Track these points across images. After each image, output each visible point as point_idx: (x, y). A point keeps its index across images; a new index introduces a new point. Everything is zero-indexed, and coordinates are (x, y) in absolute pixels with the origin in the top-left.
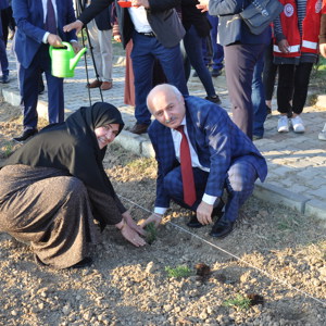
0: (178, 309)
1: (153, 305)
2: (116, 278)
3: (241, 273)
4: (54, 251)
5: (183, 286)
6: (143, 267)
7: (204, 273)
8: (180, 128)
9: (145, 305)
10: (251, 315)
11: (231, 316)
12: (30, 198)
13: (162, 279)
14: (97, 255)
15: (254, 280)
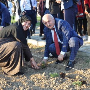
0: (55, 87)
1: (46, 86)
2: (32, 78)
3: (76, 76)
4: (10, 69)
5: (56, 79)
6: (42, 74)
7: (63, 76)
8: (53, 29)
9: (43, 85)
10: (83, 88)
11: (75, 88)
12: (2, 49)
13: (48, 78)
14: (25, 72)
15: (81, 78)
